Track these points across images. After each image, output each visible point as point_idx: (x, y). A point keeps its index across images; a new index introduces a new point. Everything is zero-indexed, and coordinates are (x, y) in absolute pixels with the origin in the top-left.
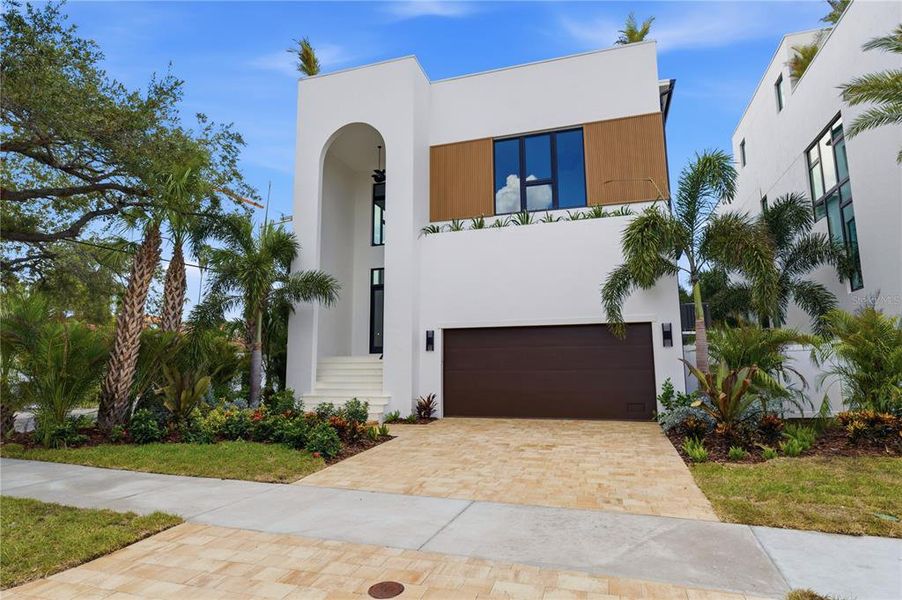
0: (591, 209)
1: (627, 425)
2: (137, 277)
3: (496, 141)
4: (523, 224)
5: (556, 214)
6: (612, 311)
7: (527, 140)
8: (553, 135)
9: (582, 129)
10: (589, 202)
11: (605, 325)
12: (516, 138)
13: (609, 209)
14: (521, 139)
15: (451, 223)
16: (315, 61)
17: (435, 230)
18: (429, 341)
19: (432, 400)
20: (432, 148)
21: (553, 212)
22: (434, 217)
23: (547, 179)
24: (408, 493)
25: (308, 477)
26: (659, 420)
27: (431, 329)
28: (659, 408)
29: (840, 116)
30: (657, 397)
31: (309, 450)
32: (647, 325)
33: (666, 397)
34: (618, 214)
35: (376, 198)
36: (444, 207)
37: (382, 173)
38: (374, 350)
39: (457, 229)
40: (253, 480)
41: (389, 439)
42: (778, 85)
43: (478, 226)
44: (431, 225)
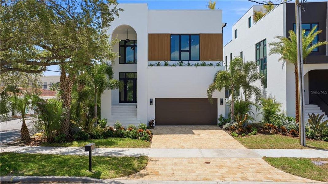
0: (202, 62)
2: (70, 86)
3: (172, 35)
4: (181, 66)
6: (210, 95)
7: (181, 36)
8: (190, 35)
9: (199, 35)
12: (178, 35)
13: (207, 63)
15: (157, 62)
17: (151, 65)
18: (151, 102)
19: (154, 121)
20: (149, 35)
21: (190, 62)
22: (150, 59)
23: (188, 50)
24: (182, 148)
25: (152, 146)
26: (218, 125)
27: (151, 98)
28: (219, 122)
29: (266, 39)
30: (218, 119)
31: (143, 139)
32: (217, 99)
33: (221, 119)
34: (209, 65)
35: (121, 46)
36: (153, 56)
37: (128, 40)
38: (121, 102)
39: (159, 65)
40: (140, 148)
41: (152, 134)
42: (249, 19)
43: (166, 65)
44: (150, 62)
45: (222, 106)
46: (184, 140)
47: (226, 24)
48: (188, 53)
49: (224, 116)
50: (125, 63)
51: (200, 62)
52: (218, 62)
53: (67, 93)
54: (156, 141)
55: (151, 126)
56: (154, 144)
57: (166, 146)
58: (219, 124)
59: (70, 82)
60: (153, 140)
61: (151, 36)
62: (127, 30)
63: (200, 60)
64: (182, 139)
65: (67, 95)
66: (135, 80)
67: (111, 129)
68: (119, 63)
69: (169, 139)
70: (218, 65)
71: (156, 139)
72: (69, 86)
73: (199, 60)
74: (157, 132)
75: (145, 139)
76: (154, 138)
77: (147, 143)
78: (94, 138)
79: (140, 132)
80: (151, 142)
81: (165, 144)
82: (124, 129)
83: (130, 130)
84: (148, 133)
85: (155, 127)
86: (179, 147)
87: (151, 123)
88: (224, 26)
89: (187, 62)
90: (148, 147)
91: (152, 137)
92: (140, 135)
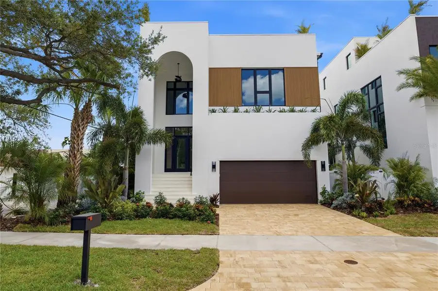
0: (289, 107)
1: (309, 206)
3: (243, 69)
4: (258, 112)
5: (273, 108)
6: (306, 155)
7: (257, 71)
8: (270, 70)
9: (283, 69)
11: (303, 161)
12: (252, 69)
13: (297, 108)
14: (255, 70)
15: (222, 108)
17: (214, 111)
18: (214, 167)
19: (218, 196)
20: (210, 69)
21: (271, 107)
22: (211, 104)
23: (267, 91)
24: (278, 235)
25: (220, 232)
26: (319, 203)
27: (214, 161)
28: (320, 198)
29: (380, 77)
30: (319, 193)
31: (203, 220)
32: (315, 161)
33: (323, 193)
34: (301, 111)
35: (168, 90)
36: (217, 100)
37: (180, 77)
38: (167, 170)
39: (225, 111)
40: (199, 234)
41: (218, 215)
42: (347, 57)
43: (236, 111)
44: (211, 108)
45: (323, 172)
46: (275, 223)
48: (268, 95)
49: (328, 189)
50: (174, 113)
51: (287, 108)
52: (313, 108)
53: (75, 142)
54: (228, 224)
55: (213, 204)
56: (223, 228)
57: (246, 231)
58: (321, 202)
59: (82, 124)
60: (220, 223)
61: (213, 71)
62: (178, 64)
63: (286, 104)
64: (270, 221)
65: (75, 145)
66: (189, 139)
67: (149, 205)
68: (165, 113)
69: (248, 221)
70: (314, 111)
71: (226, 220)
72: (80, 130)
73: (285, 106)
74: (224, 212)
75: (207, 220)
76: (222, 219)
77: (212, 226)
78: (118, 219)
79: (198, 209)
80: (218, 226)
81: (244, 229)
82: (171, 205)
83: (181, 205)
84: (212, 210)
85: (221, 206)
86: (271, 233)
87: (213, 200)
88: (320, 57)
89: (267, 108)
90: (213, 233)
91: (218, 219)
92: (198, 213)
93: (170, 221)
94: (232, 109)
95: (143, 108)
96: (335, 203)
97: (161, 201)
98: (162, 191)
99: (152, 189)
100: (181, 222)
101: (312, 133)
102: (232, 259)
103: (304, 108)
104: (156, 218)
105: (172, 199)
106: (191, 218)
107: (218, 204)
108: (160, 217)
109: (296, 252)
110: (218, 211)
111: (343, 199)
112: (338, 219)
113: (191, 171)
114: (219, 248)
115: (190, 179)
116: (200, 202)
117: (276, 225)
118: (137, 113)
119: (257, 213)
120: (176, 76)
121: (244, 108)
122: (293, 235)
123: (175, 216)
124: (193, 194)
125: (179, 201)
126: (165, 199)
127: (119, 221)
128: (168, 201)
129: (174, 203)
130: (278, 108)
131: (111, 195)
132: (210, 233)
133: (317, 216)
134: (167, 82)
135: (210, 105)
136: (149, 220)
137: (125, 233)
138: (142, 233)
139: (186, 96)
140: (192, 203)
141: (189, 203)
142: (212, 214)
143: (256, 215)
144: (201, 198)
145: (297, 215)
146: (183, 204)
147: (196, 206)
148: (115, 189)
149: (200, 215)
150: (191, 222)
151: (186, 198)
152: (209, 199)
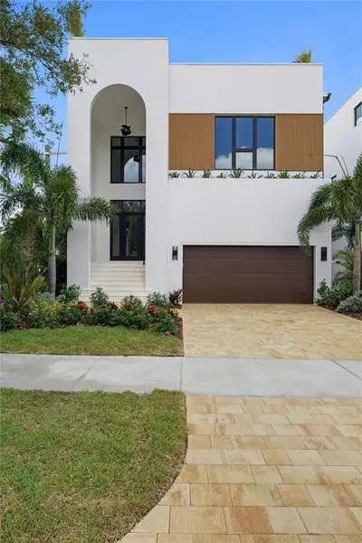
0: (280, 172)
1: (302, 306)
3: (217, 116)
4: (236, 177)
5: (259, 173)
7: (237, 119)
8: (255, 118)
9: (274, 117)
10: (276, 167)
11: (298, 247)
12: (231, 117)
13: (291, 174)
14: (234, 117)
15: (187, 172)
16: (82, 25)
17: (175, 176)
18: (175, 253)
19: (180, 293)
20: (170, 115)
21: (255, 172)
22: (172, 166)
23: (250, 149)
25: (186, 351)
26: (315, 304)
27: (175, 245)
28: (317, 296)
30: (316, 290)
31: (158, 330)
32: (312, 248)
33: (321, 291)
34: (297, 177)
35: (113, 148)
36: (180, 162)
37: (128, 128)
38: (113, 258)
39: (191, 176)
40: (152, 355)
41: (181, 319)
42: (356, 109)
43: (206, 176)
44: (172, 172)
45: (324, 262)
46: (265, 334)
47: (329, 95)
48: (251, 154)
49: (329, 285)
50: (122, 181)
51: (276, 173)
52: (313, 174)
54: (195, 336)
55: (174, 303)
56: (191, 343)
57: (225, 348)
58: (318, 302)
60: (185, 333)
61: (174, 119)
62: (126, 107)
64: (256, 330)
66: (141, 215)
67: (81, 306)
68: (109, 182)
69: (225, 331)
70: (315, 178)
71: (193, 329)
73: (275, 170)
74: (191, 316)
75: (165, 331)
76: (186, 328)
77: (171, 339)
78: (33, 327)
79: (151, 313)
80: (182, 339)
81: (222, 345)
82: (114, 306)
83: (127, 307)
84: (172, 314)
85: (184, 306)
86: (265, 353)
87: (174, 298)
88: (326, 99)
89: (250, 173)
90: (175, 352)
91: (180, 326)
92: (151, 319)
93: (110, 329)
94: (202, 173)
95: (75, 169)
96: (343, 304)
97: (99, 299)
98: (101, 285)
99: (91, 283)
100: (126, 331)
101: (311, 208)
102: (211, 419)
103: (302, 173)
104: (91, 324)
105: (116, 297)
106: (141, 326)
107: (181, 303)
108: (95, 325)
109: (326, 400)
110: (181, 313)
111: (355, 299)
112: (353, 327)
113: (144, 259)
114: (185, 388)
115: (142, 269)
116: (156, 302)
117: (268, 339)
118: (66, 175)
119: (236, 317)
120: (124, 126)
121: (219, 173)
122: (300, 358)
123: (118, 323)
124: (147, 289)
125: (125, 300)
126: (106, 297)
127: (33, 331)
128: (110, 300)
129: (119, 302)
130: (265, 173)
131: (23, 291)
132: (169, 354)
133: (320, 322)
134: (112, 137)
135: (170, 168)
136: (79, 327)
137: (35, 352)
138: (63, 351)
139: (138, 159)
140: (144, 302)
141: (140, 302)
142: (173, 321)
143: (235, 321)
144: (157, 296)
145: (291, 321)
146: (131, 304)
147: (149, 309)
148: (31, 282)
149: (155, 321)
150: (142, 332)
151: (135, 295)
152: (168, 296)
